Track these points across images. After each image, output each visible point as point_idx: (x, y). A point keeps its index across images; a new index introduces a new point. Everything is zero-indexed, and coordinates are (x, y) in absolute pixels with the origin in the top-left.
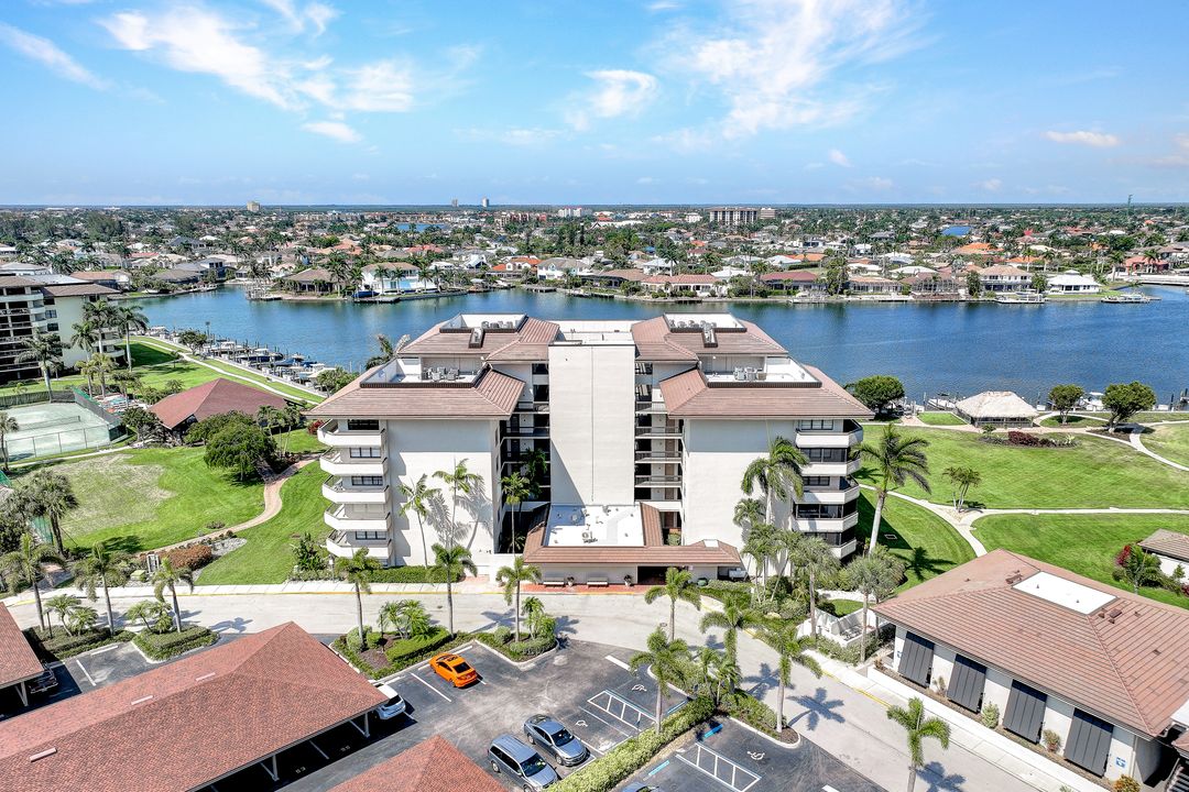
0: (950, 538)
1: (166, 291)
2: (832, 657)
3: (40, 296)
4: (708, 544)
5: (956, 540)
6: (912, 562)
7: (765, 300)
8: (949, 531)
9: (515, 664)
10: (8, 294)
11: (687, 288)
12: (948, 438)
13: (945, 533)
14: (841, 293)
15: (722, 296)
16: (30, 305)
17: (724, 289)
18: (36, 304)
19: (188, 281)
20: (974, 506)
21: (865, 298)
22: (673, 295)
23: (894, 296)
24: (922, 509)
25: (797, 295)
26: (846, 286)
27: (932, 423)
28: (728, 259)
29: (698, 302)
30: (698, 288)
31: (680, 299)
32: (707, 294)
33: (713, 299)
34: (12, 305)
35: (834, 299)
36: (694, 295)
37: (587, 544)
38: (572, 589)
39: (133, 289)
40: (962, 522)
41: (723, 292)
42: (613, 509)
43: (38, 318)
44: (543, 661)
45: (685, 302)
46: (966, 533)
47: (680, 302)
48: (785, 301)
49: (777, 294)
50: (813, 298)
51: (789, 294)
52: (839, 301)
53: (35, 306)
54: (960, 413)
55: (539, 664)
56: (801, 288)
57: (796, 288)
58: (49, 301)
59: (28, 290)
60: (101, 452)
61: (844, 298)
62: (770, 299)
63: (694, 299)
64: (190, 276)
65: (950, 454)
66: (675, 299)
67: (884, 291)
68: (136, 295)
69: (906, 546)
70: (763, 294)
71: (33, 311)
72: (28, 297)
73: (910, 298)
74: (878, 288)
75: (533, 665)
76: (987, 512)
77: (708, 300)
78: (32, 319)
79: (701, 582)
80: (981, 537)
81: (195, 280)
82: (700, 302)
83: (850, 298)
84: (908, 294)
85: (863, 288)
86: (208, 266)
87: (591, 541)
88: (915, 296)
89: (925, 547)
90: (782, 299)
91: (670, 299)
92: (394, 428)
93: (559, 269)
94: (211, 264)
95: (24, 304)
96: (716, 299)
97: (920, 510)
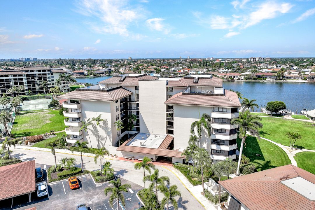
0: (284, 159)
1: (95, 76)
2: (209, 199)
3: (49, 72)
4: (180, 150)
5: (286, 159)
6: (262, 166)
7: (256, 81)
8: (284, 156)
9: (96, 184)
10: (42, 71)
11: (231, 77)
12: (300, 124)
13: (282, 156)
14: (282, 79)
15: (242, 79)
16: (47, 74)
17: (243, 78)
18: (49, 74)
19: (101, 73)
20: (300, 148)
21: (290, 81)
22: (226, 79)
23: (300, 80)
24: (277, 147)
25: (266, 80)
26: (284, 77)
27: (296, 118)
28: (249, 70)
29: (234, 81)
30: (234, 77)
31: (228, 80)
32: (237, 79)
33: (239, 80)
34: (43, 74)
35: (278, 81)
36: (233, 79)
37: (142, 146)
38: (133, 161)
39: (88, 75)
40: (292, 153)
41: (242, 78)
42: (158, 136)
43: (49, 78)
44: (106, 184)
45: (230, 81)
46: (291, 157)
47: (228, 81)
48: (262, 81)
49: (260, 79)
50: (271, 81)
51: (263, 79)
52: (280, 82)
53: (48, 75)
54: (308, 116)
55: (103, 185)
56: (268, 78)
57: (266, 77)
58: (52, 74)
59: (47, 71)
60: (45, 110)
61: (283, 81)
62: (257, 81)
63: (233, 80)
64: (102, 72)
65: (298, 129)
66: (227, 80)
67: (297, 79)
68: (88, 76)
69: (264, 159)
70: (255, 79)
71: (48, 76)
72: (47, 72)
73: (306, 81)
74: (295, 78)
75: (101, 185)
76: (304, 150)
77: (237, 80)
78: (48, 78)
79: (176, 163)
80: (297, 159)
81: (103, 73)
82: (235, 81)
83: (285, 81)
84: (306, 80)
85: (289, 78)
86: (107, 70)
87: (143, 145)
88: (308, 81)
89: (272, 160)
90: (261, 81)
91: (225, 80)
92: (83, 103)
93: (195, 71)
94: (108, 70)
95: (46, 74)
96: (240, 80)
97: (276, 147)
